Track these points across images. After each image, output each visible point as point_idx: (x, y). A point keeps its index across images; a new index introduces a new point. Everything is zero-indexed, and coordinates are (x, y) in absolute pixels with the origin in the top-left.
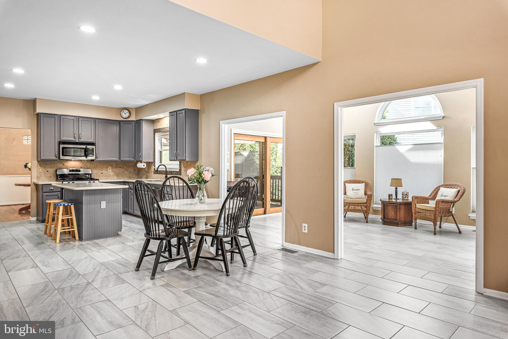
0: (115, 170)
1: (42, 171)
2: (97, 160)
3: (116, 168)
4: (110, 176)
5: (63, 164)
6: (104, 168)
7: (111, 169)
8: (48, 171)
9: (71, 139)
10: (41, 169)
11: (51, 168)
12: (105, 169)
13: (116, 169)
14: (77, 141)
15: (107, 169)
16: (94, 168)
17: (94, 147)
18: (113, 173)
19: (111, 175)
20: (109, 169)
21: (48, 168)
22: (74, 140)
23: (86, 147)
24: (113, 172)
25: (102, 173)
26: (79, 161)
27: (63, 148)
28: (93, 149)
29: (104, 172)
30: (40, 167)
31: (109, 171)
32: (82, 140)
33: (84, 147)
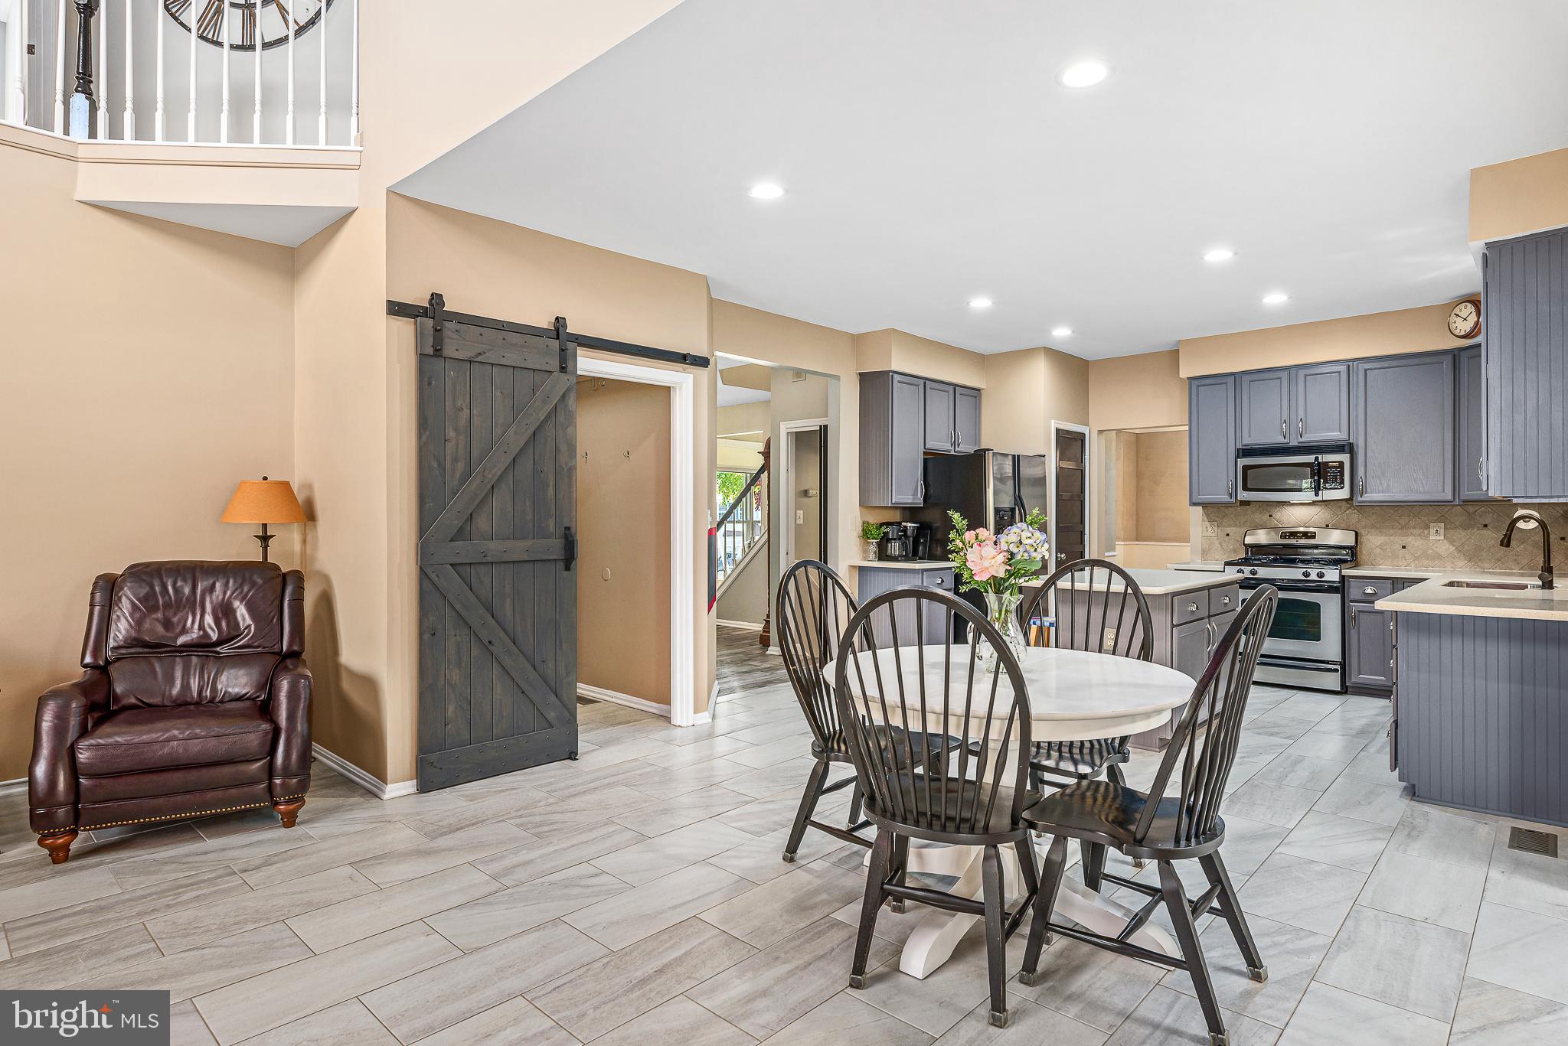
0: (1461, 535)
1: (1213, 535)
2: (1360, 499)
3: (1466, 527)
4: (1439, 557)
5: (1270, 516)
6: (1414, 528)
7: (1442, 531)
8: (1228, 535)
9: (1277, 439)
10: (1210, 529)
11: (1235, 526)
12: (1417, 531)
13: (1463, 533)
14: (1293, 443)
15: (1426, 532)
16: (1373, 527)
17: (1344, 458)
18: (1452, 548)
19: (1444, 554)
20: (1433, 531)
21: (1230, 526)
22: (1283, 440)
23: (1317, 459)
24: (1452, 542)
25: (1404, 547)
26: (1320, 505)
27: (1246, 468)
28: (1341, 464)
29: (1414, 542)
30: (1208, 524)
31: (1432, 538)
32: (1312, 437)
33: (1311, 459)
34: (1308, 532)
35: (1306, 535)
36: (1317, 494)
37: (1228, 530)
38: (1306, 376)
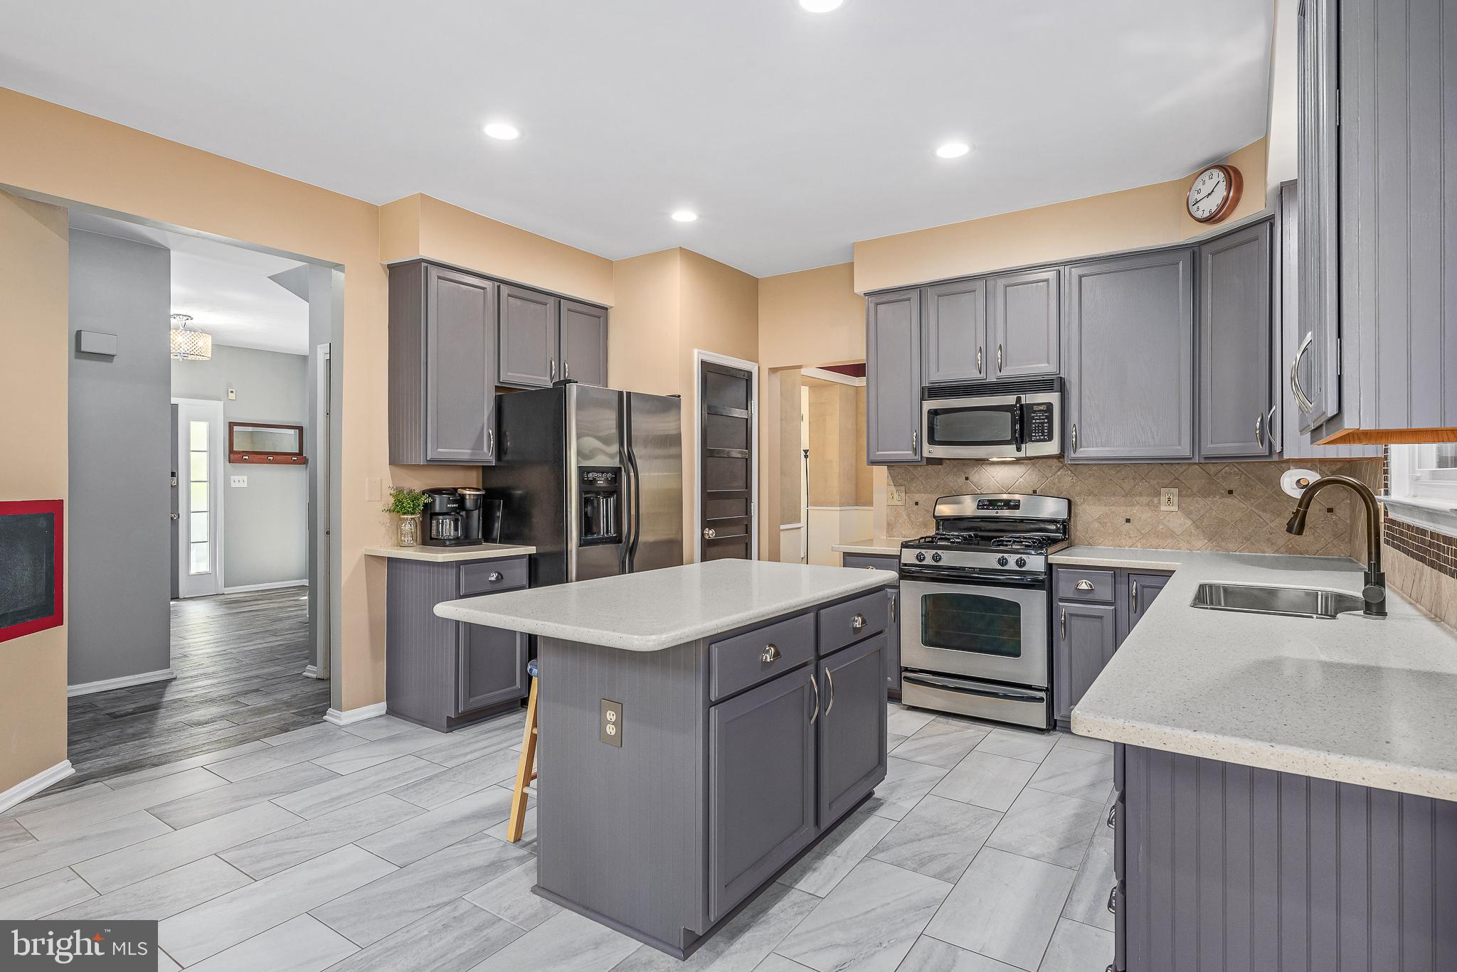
0: (1198, 504)
1: (900, 503)
2: (1073, 455)
3: (1205, 493)
4: (1172, 535)
5: (967, 479)
6: (1141, 495)
7: (1176, 499)
8: (917, 504)
9: (970, 374)
10: (896, 496)
11: (926, 492)
12: (1145, 500)
13: (1202, 502)
14: (992, 378)
15: (1156, 500)
16: (1090, 493)
17: (1053, 398)
18: (1189, 523)
19: (1178, 531)
20: (1164, 499)
21: (919, 492)
22: (977, 375)
23: (1019, 399)
24: (1188, 514)
25: (1128, 521)
26: (1027, 464)
27: (934, 413)
28: (1050, 406)
29: (1140, 513)
30: (893, 488)
31: (1163, 508)
32: (1013, 371)
33: (1010, 400)
34: (1010, 501)
35: (1008, 504)
36: (1019, 449)
37: (917, 497)
38: (1006, 286)
